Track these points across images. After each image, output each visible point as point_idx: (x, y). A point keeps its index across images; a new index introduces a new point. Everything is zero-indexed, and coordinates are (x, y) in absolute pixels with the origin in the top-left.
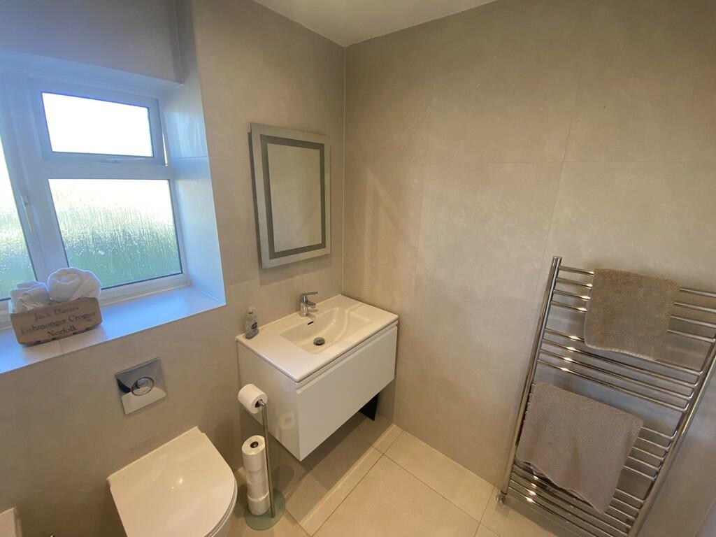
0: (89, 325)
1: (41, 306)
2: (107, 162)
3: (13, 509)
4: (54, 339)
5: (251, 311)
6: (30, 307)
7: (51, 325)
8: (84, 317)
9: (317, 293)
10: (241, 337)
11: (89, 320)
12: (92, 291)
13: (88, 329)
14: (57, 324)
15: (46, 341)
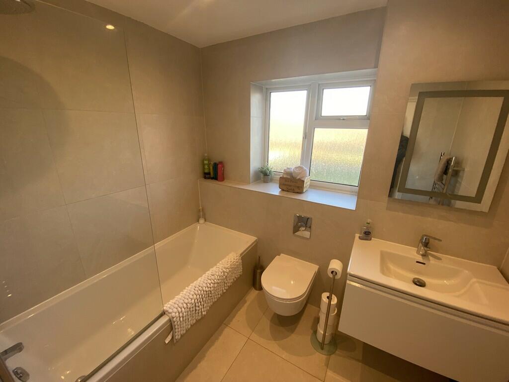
0: (299, 191)
1: (289, 177)
2: (340, 119)
3: (256, 238)
4: (287, 191)
5: (368, 222)
6: (285, 176)
7: (288, 185)
8: (298, 187)
9: (441, 241)
10: (357, 235)
11: (299, 189)
12: (303, 177)
13: (298, 193)
14: (290, 186)
15: (285, 191)
